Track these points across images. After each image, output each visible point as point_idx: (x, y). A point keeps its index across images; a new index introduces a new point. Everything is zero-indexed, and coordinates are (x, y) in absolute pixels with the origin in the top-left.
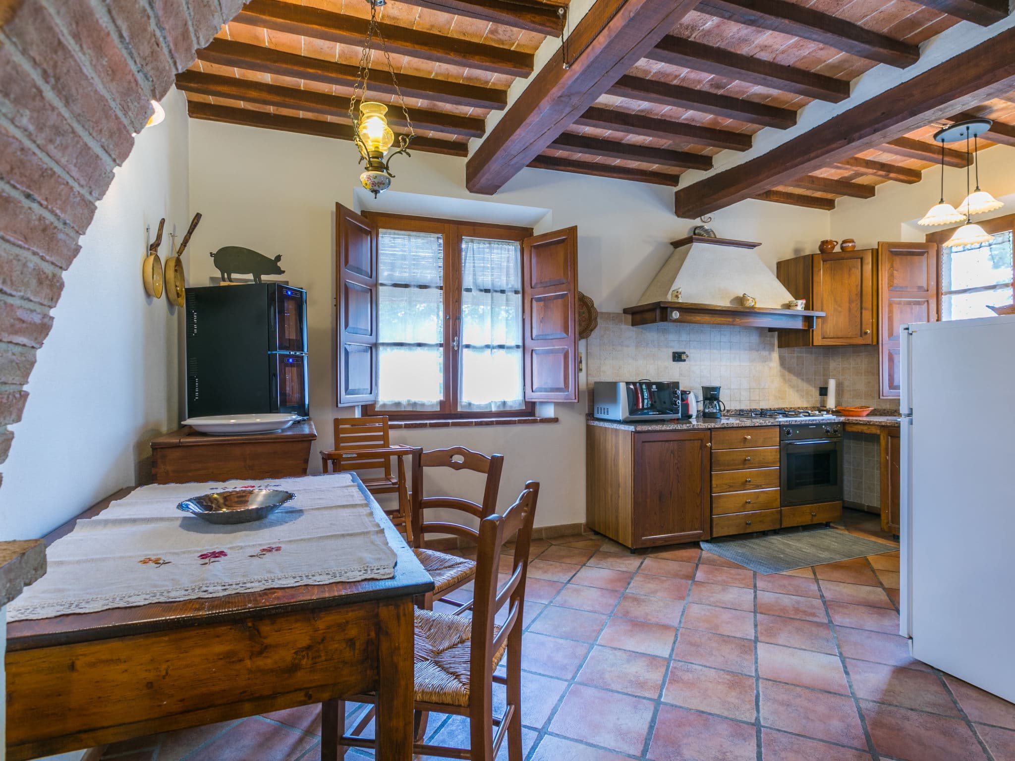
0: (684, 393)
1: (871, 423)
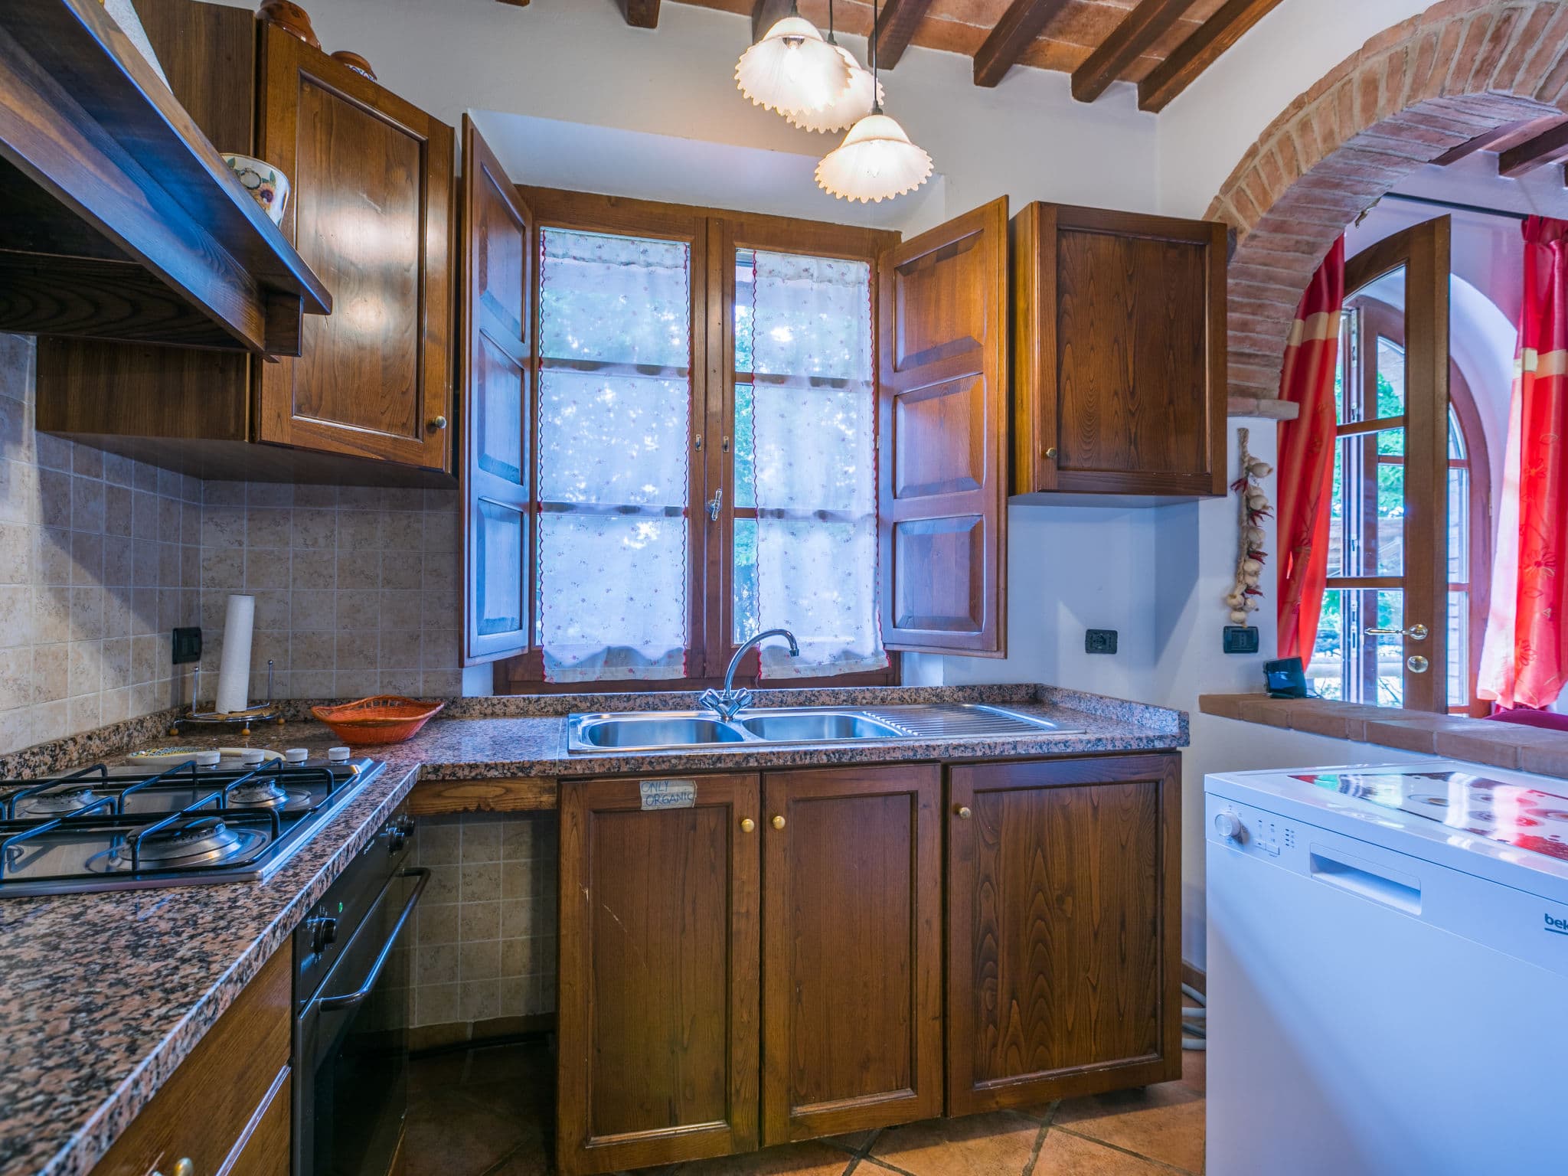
1: (533, 773)
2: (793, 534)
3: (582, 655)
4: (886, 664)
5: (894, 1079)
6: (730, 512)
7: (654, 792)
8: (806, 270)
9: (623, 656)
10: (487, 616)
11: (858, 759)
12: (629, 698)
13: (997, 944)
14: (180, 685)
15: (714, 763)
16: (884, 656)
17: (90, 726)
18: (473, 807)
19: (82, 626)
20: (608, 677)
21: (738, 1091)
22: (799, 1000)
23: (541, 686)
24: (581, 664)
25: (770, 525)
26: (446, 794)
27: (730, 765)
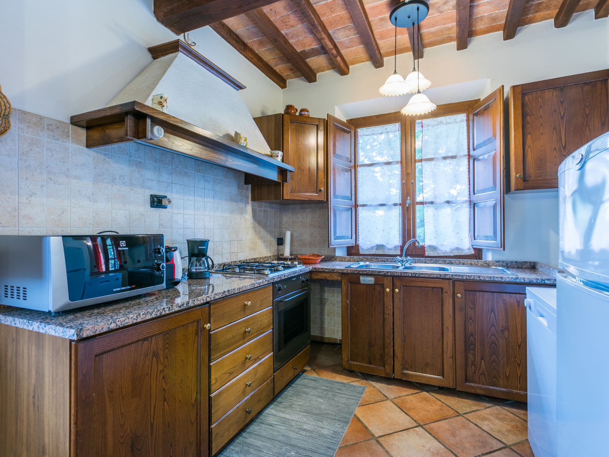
0: (169, 250)
1: (335, 271)
2: (436, 209)
3: (369, 247)
4: (473, 253)
5: (437, 372)
6: (414, 203)
7: (364, 279)
8: (441, 122)
9: (381, 247)
10: (337, 235)
11: (421, 276)
12: (377, 258)
13: (475, 341)
14: (278, 250)
15: (378, 273)
16: (472, 250)
17: (261, 256)
18: (324, 278)
19: (259, 237)
20: (377, 253)
21: (387, 361)
22: (405, 341)
23: (358, 254)
24: (369, 249)
25: (429, 206)
26: (318, 275)
27: (383, 274)
